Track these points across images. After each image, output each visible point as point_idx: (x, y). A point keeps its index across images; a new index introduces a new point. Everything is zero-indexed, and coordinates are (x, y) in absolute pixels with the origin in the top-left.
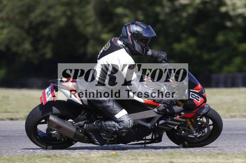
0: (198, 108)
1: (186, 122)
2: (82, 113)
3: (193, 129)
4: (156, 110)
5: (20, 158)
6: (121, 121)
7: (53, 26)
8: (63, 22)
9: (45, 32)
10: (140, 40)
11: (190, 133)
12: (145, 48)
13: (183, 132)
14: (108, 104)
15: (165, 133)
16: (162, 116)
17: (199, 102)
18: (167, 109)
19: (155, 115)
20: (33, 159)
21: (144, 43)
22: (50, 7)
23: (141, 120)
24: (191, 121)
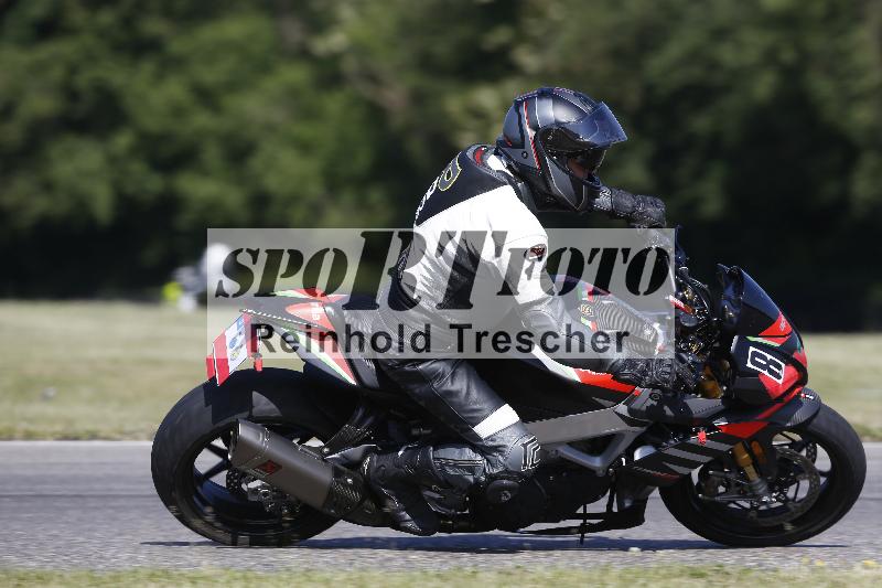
0: (777, 406)
1: (733, 456)
2: (358, 418)
3: (758, 480)
4: (622, 408)
5: (596, 578)
6: (497, 449)
7: (732, 103)
8: (764, 86)
9: (701, 123)
10: (570, 156)
11: (745, 493)
12: (584, 183)
13: (721, 489)
14: (449, 386)
15: (656, 493)
16: (644, 429)
17: (780, 382)
18: (666, 408)
19: (620, 426)
20: (641, 581)
21: (582, 166)
22: (721, 34)
23: (572, 444)
24: (749, 451)
